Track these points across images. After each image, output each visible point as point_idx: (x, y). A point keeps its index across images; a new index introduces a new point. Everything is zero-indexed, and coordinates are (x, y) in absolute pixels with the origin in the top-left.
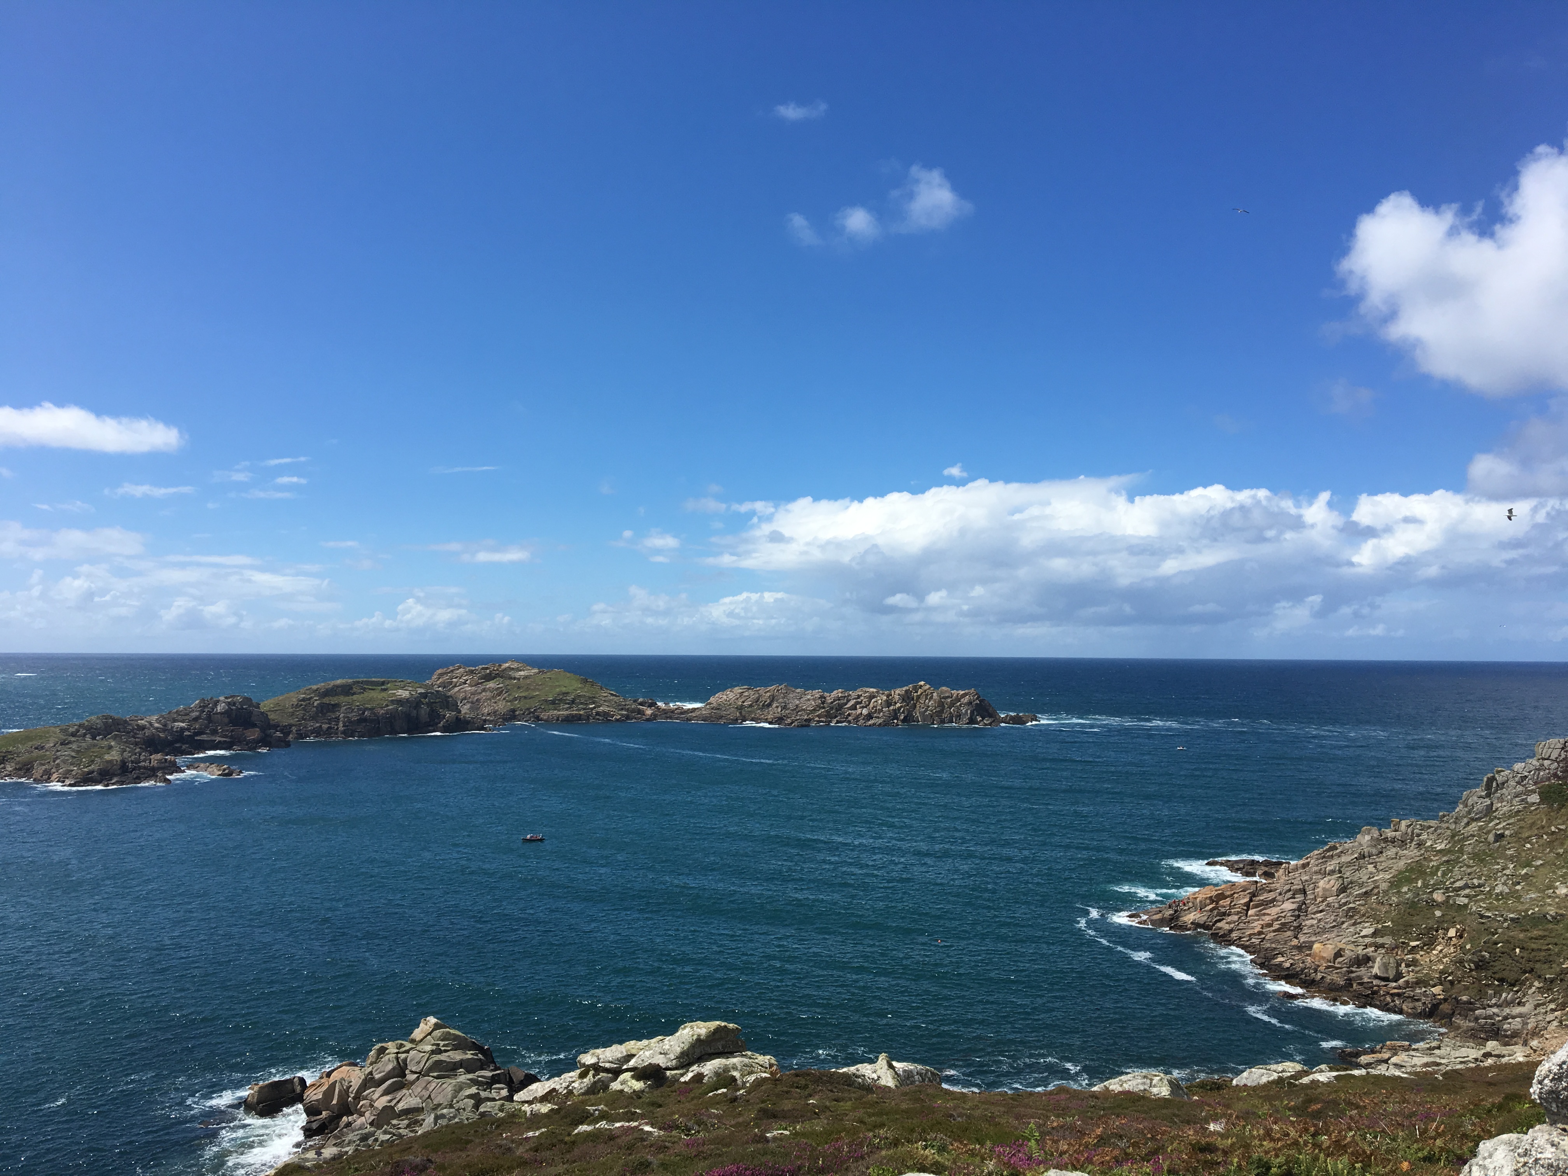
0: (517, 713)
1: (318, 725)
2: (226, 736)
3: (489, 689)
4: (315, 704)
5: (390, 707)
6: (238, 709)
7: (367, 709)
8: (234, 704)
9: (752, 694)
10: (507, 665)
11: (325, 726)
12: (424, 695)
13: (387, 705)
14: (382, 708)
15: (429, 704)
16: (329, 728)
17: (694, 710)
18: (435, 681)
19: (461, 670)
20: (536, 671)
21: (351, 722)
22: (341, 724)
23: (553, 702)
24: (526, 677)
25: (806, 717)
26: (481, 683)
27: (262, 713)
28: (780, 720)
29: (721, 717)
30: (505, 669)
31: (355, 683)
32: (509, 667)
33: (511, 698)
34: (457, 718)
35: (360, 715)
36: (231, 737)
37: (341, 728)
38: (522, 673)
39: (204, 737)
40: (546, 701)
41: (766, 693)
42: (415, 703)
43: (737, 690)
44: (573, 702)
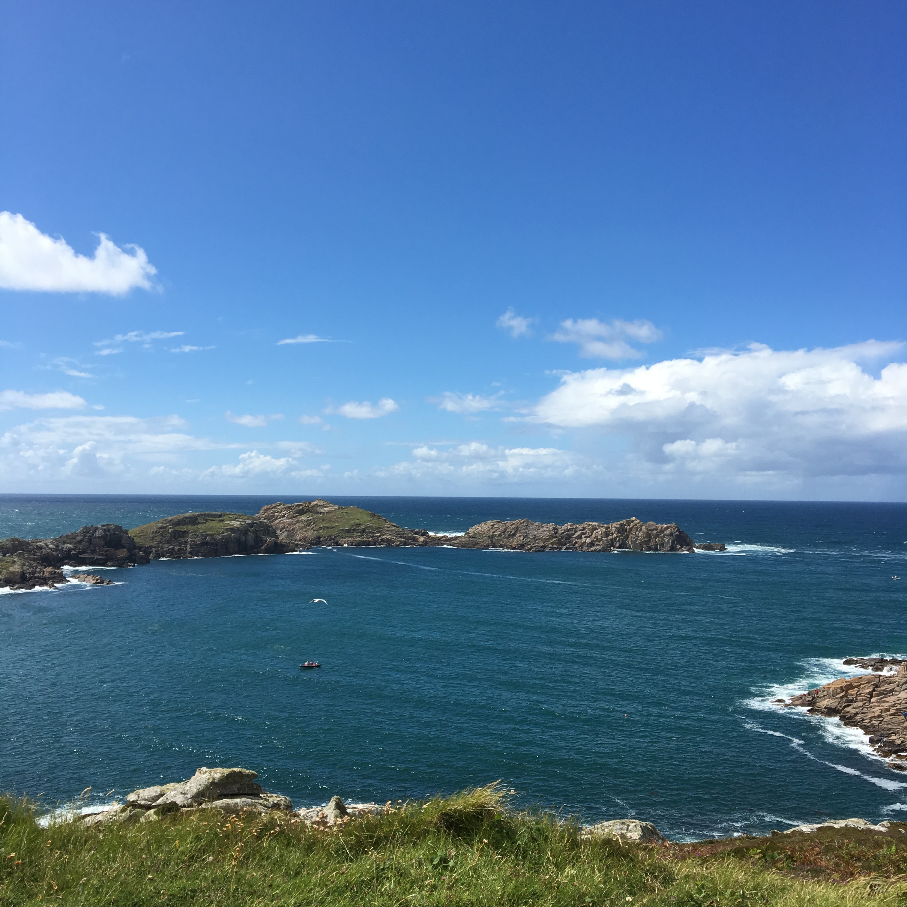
0: (322, 539)
1: (171, 547)
2: (102, 555)
3: (301, 521)
4: (170, 531)
5: (225, 534)
6: (111, 535)
7: (208, 535)
8: (109, 531)
9: (500, 527)
10: (315, 503)
11: (177, 548)
12: (251, 525)
13: (223, 533)
14: (219, 534)
15: (255, 532)
16: (180, 549)
17: (456, 538)
18: (261, 515)
19: (281, 506)
20: (337, 507)
21: (196, 545)
22: (188, 546)
23: (348, 531)
24: (329, 512)
25: (542, 544)
26: (296, 517)
27: (130, 537)
28: (522, 546)
29: (477, 544)
30: (314, 506)
31: (199, 515)
32: (316, 505)
33: (317, 528)
34: (275, 542)
35: (203, 539)
36: (106, 555)
37: (189, 550)
38: (326, 509)
39: (86, 555)
40: (343, 530)
41: (511, 524)
42: (243, 531)
43: (490, 523)
44: (364, 531)
